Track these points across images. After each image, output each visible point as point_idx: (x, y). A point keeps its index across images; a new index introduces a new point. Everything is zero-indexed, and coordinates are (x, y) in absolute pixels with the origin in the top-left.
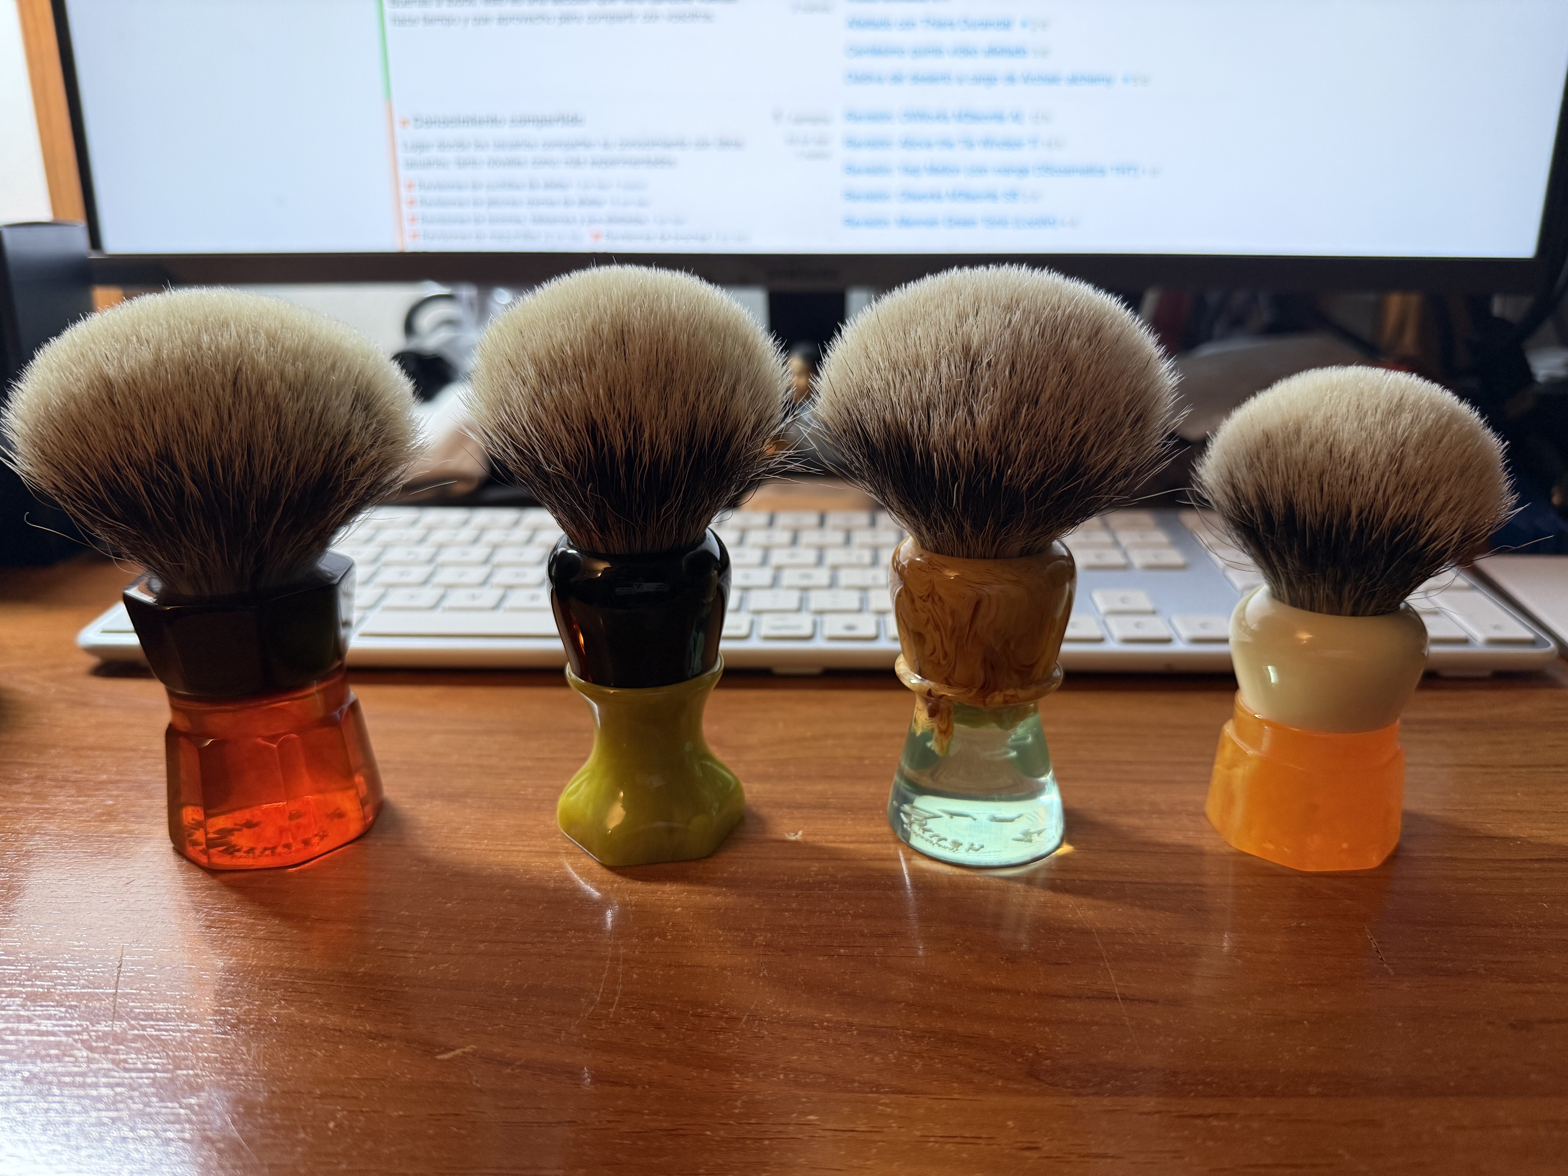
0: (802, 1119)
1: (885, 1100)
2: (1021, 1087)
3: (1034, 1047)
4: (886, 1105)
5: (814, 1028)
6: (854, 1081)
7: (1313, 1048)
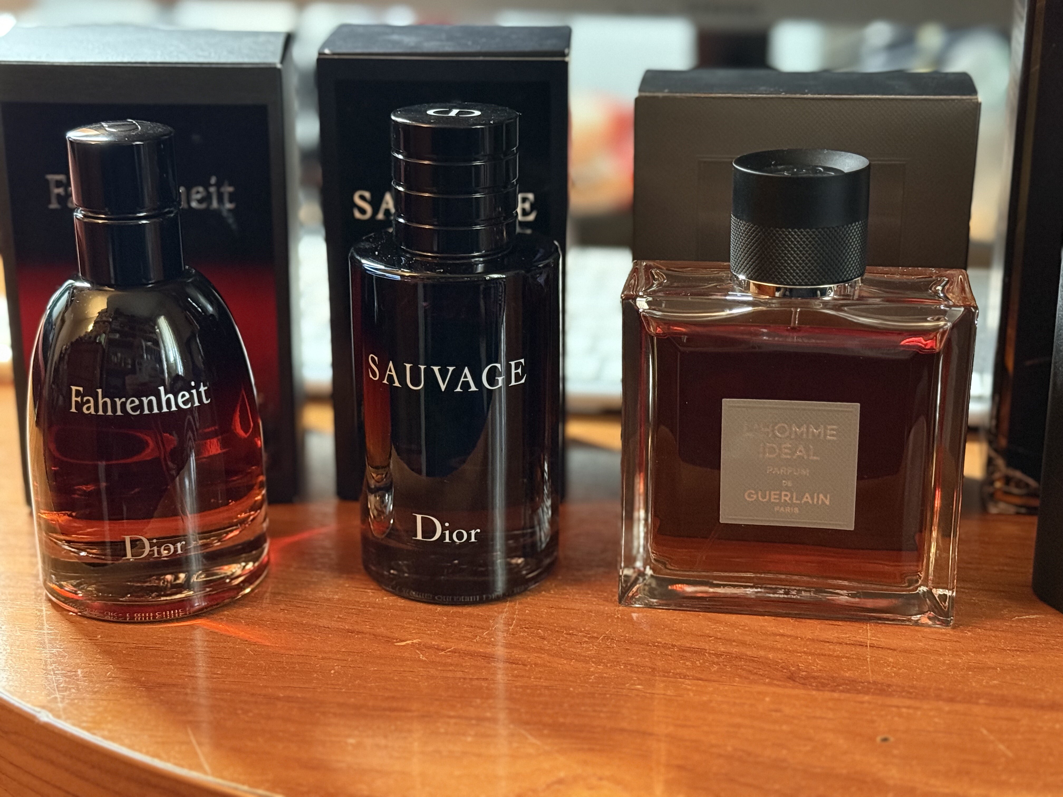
0: (633, 687)
1: (688, 682)
2: (780, 683)
3: (798, 666)
4: (689, 685)
5: (648, 645)
6: (670, 672)
7: (995, 682)
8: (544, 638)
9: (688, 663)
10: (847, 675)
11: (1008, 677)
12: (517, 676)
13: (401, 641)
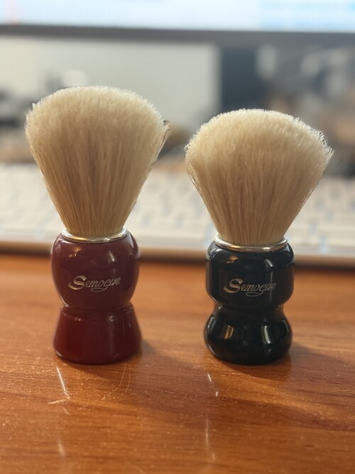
1: (247, 425)
2: (309, 425)
3: (318, 412)
4: (248, 428)
6: (234, 419)
9: (245, 412)
10: (352, 418)
12: (131, 424)
13: (52, 401)
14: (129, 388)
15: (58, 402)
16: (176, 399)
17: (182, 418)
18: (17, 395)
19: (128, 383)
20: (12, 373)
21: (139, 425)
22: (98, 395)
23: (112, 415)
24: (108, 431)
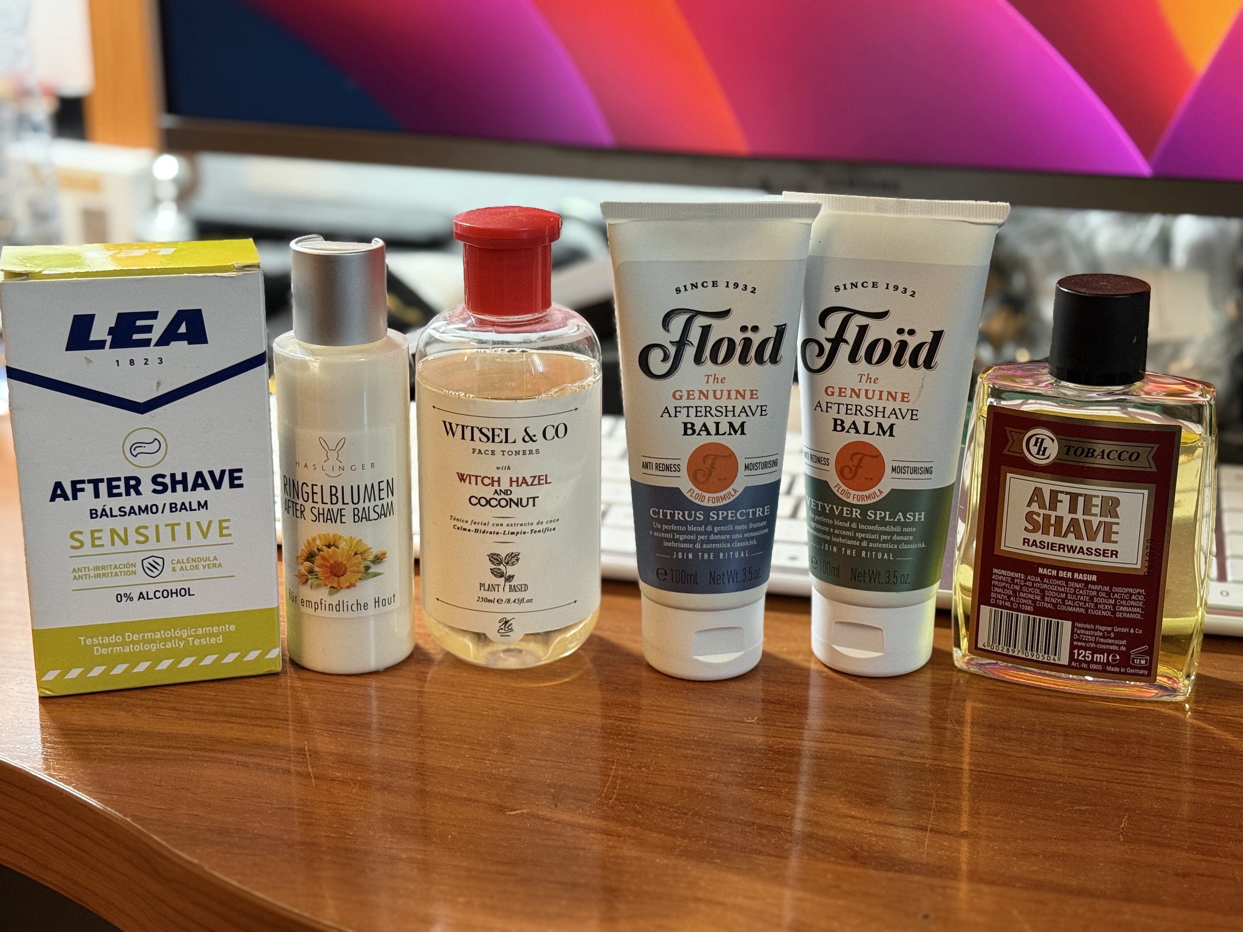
2: (844, 862)
3: (862, 846)
4: (762, 860)
5: (731, 822)
6: (747, 848)
7: (1035, 868)
8: (639, 813)
9: (764, 840)
10: (904, 856)
11: (1047, 865)
12: (611, 847)
13: (512, 810)
14: (616, 799)
15: (518, 812)
16: (676, 817)
17: (678, 843)
18: (466, 799)
19: (614, 793)
20: (459, 769)
21: (622, 848)
22: (573, 807)
23: (588, 833)
24: (582, 853)
